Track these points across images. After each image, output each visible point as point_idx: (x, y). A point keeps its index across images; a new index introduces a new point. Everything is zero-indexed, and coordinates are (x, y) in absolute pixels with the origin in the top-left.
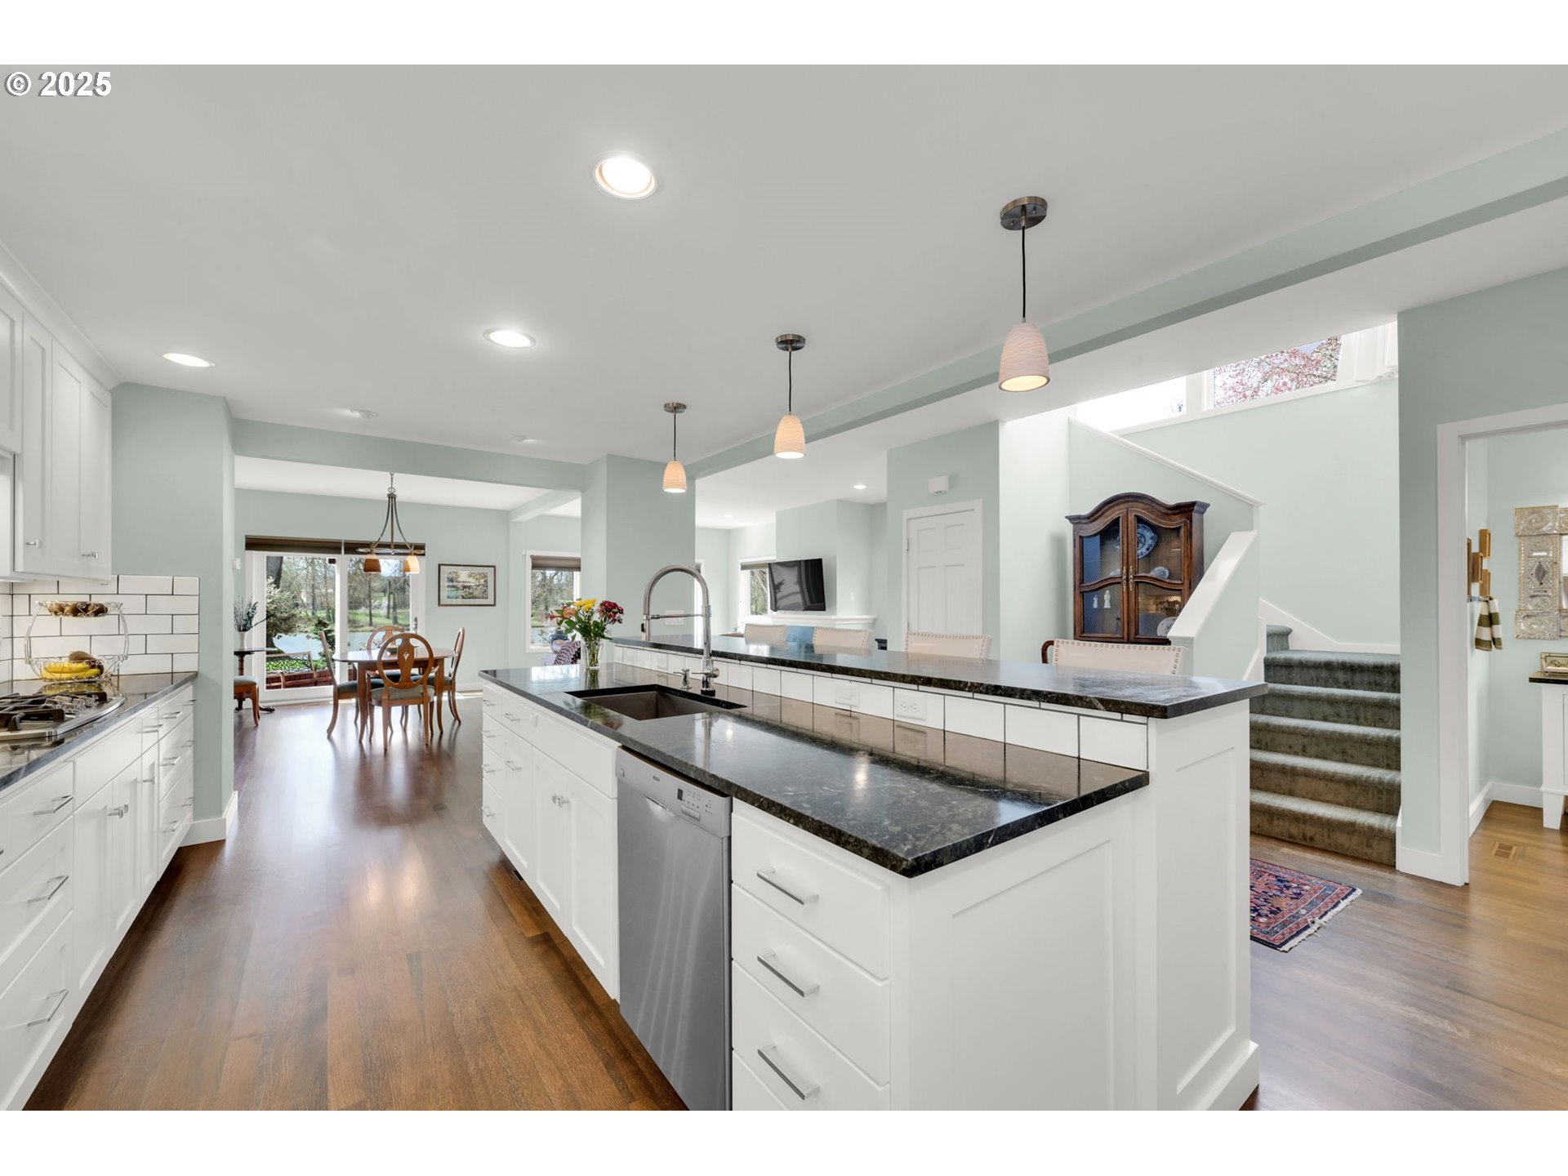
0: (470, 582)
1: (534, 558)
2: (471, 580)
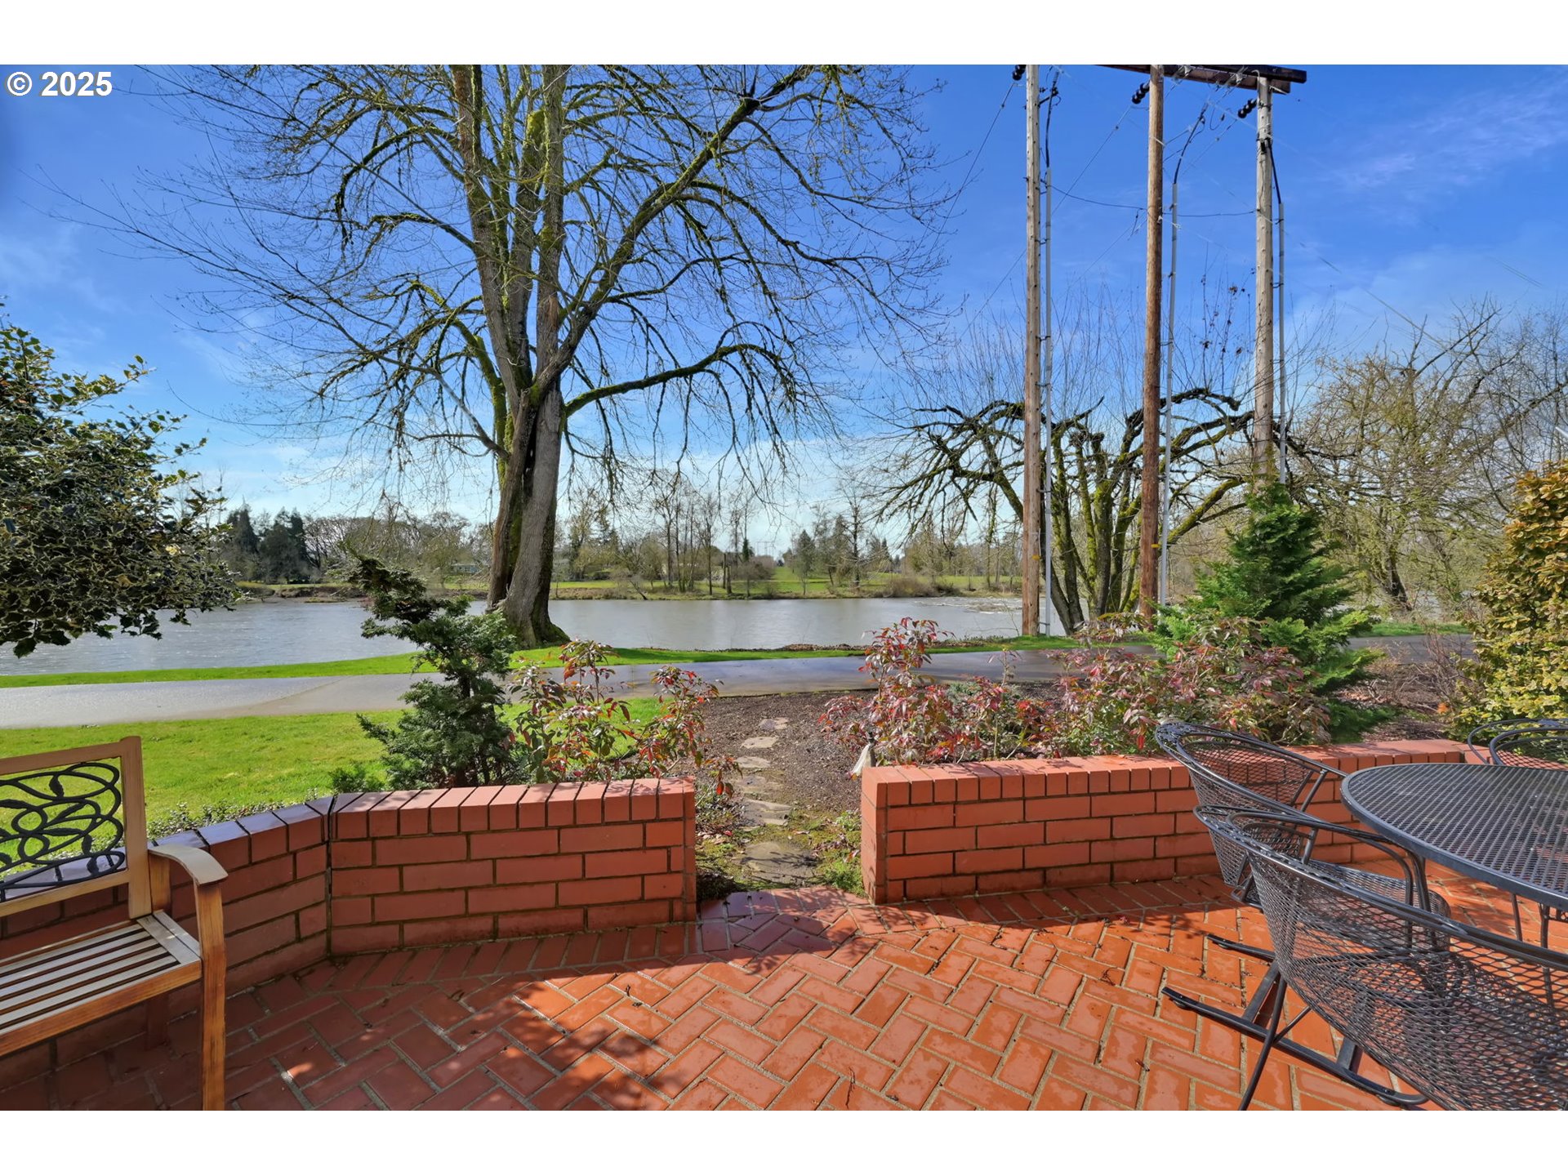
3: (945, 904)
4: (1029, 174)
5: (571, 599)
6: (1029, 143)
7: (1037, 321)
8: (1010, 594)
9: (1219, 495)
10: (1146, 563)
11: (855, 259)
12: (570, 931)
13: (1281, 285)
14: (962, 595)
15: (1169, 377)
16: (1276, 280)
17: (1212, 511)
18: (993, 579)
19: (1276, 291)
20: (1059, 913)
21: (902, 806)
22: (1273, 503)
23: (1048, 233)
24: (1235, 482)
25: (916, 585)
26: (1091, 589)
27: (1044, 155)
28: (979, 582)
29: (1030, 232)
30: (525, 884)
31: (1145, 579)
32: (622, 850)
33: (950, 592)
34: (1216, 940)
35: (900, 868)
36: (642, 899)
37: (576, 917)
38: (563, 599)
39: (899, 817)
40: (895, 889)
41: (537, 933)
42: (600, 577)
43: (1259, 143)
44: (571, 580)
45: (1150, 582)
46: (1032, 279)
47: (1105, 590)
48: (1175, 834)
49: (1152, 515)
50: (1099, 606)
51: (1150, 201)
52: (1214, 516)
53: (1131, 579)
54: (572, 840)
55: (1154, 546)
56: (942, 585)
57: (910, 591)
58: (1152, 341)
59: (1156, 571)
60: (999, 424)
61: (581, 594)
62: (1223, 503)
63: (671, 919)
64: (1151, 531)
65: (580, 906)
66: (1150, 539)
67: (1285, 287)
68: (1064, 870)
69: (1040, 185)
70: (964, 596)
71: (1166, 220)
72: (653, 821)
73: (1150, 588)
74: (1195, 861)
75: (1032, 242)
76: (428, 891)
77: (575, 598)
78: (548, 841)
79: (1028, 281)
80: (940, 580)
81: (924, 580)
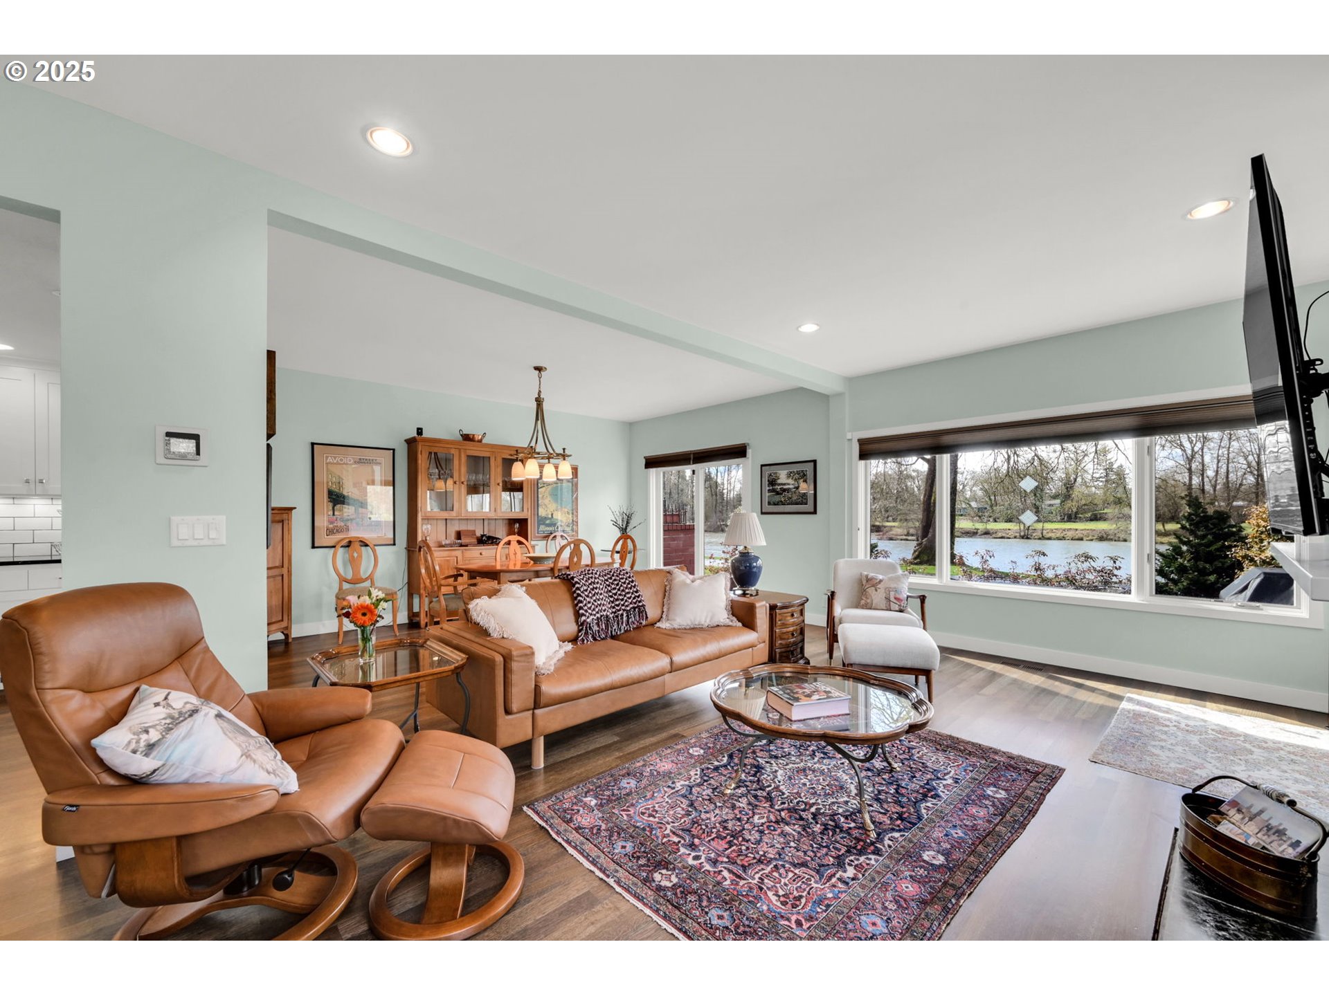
0: (789, 484)
1: (862, 442)
2: (790, 481)
5: (1058, 539)
38: (1049, 539)
42: (1095, 518)
44: (1062, 521)
61: (1070, 534)
77: (1063, 538)
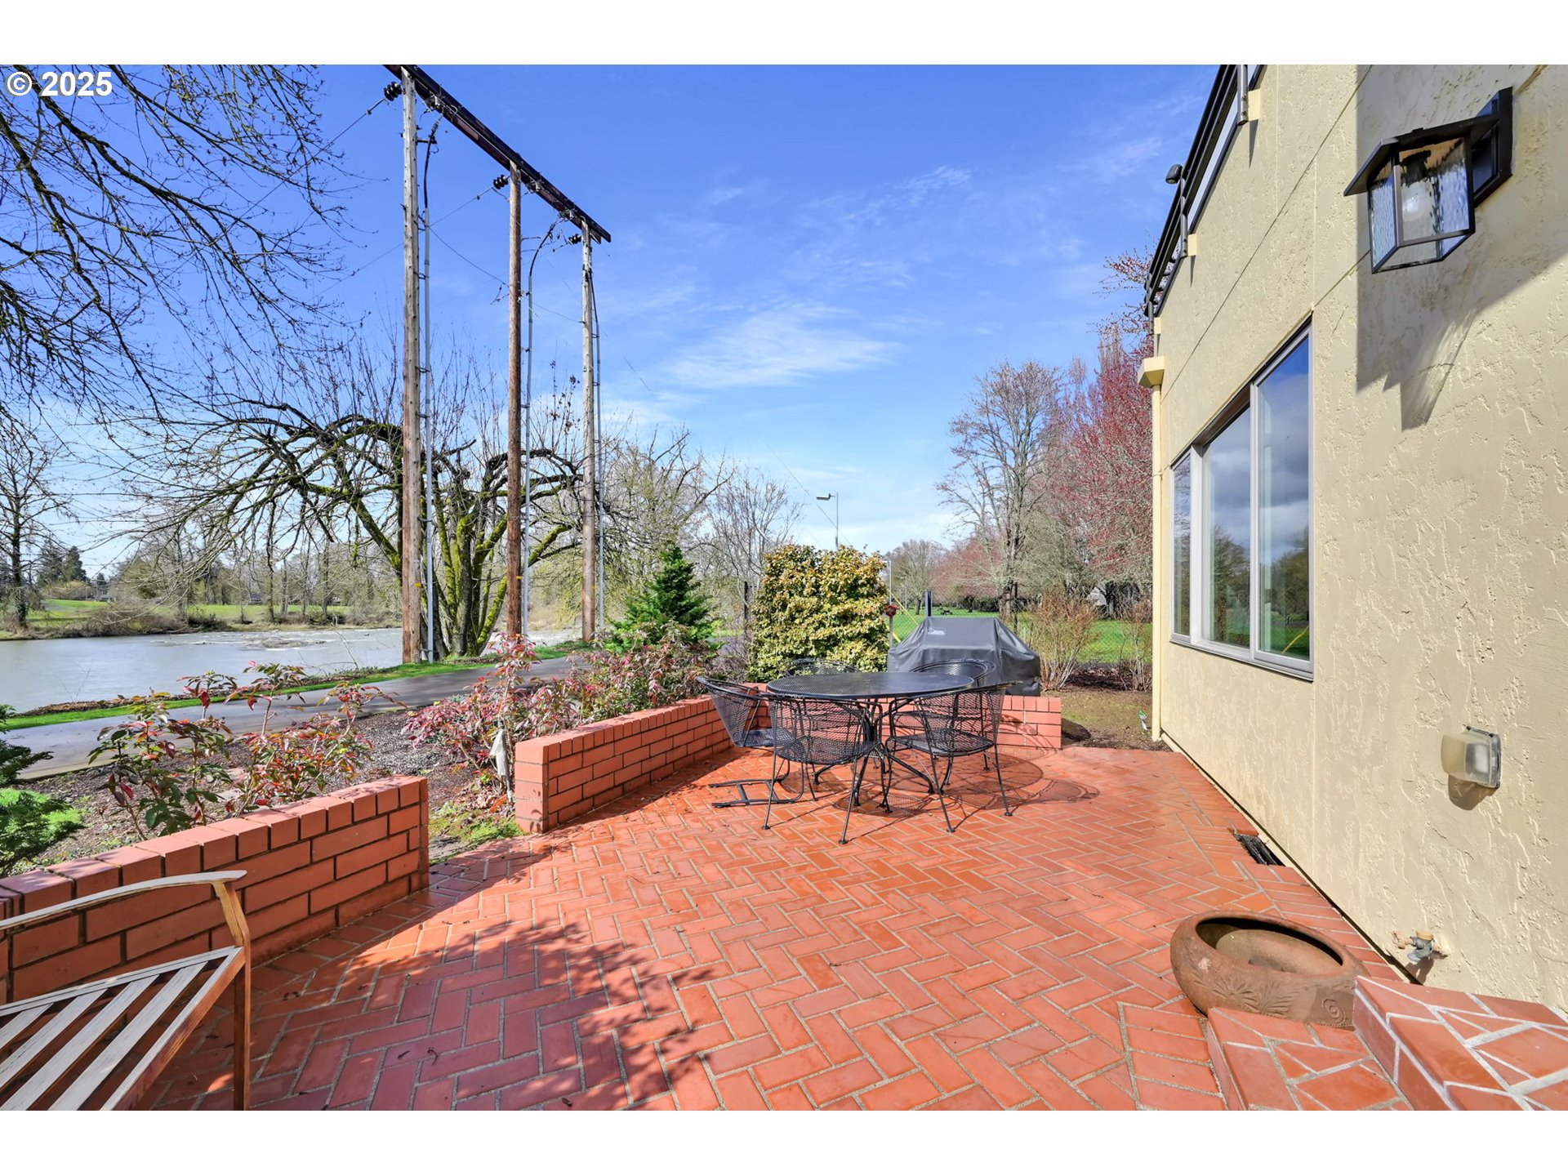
3: (582, 818)
4: (407, 203)
6: (407, 174)
7: (416, 352)
8: (303, 626)
9: (553, 538)
10: (512, 592)
11: (208, 209)
12: (325, 934)
13: (598, 385)
14: (230, 629)
15: (528, 435)
16: (595, 380)
17: (548, 550)
18: (277, 609)
19: (596, 388)
20: (641, 802)
21: (555, 760)
22: (674, 559)
23: (427, 270)
24: (565, 528)
25: (149, 618)
26: (453, 618)
27: (423, 191)
28: (256, 613)
29: (408, 263)
30: (277, 904)
31: (511, 607)
32: (369, 844)
33: (211, 625)
34: (711, 786)
35: (557, 803)
36: (387, 882)
37: (327, 920)
39: (556, 768)
40: (553, 819)
41: (290, 949)
43: (584, 272)
45: (515, 609)
46: (410, 308)
47: (467, 617)
48: (673, 749)
49: (516, 551)
50: (462, 632)
51: (511, 280)
52: (549, 555)
53: (485, 607)
54: (324, 847)
55: (518, 577)
56: (195, 616)
57: (138, 626)
58: (514, 401)
59: (520, 599)
60: (360, 442)
62: (556, 545)
63: (410, 891)
64: (515, 564)
65: (330, 908)
66: (515, 572)
67: (601, 387)
68: (632, 782)
69: (419, 222)
70: (235, 630)
71: (524, 300)
72: (395, 811)
73: (516, 614)
74: (680, 762)
75: (411, 272)
76: (165, 948)
78: (301, 853)
79: (406, 309)
80: (192, 611)
81: (165, 610)
